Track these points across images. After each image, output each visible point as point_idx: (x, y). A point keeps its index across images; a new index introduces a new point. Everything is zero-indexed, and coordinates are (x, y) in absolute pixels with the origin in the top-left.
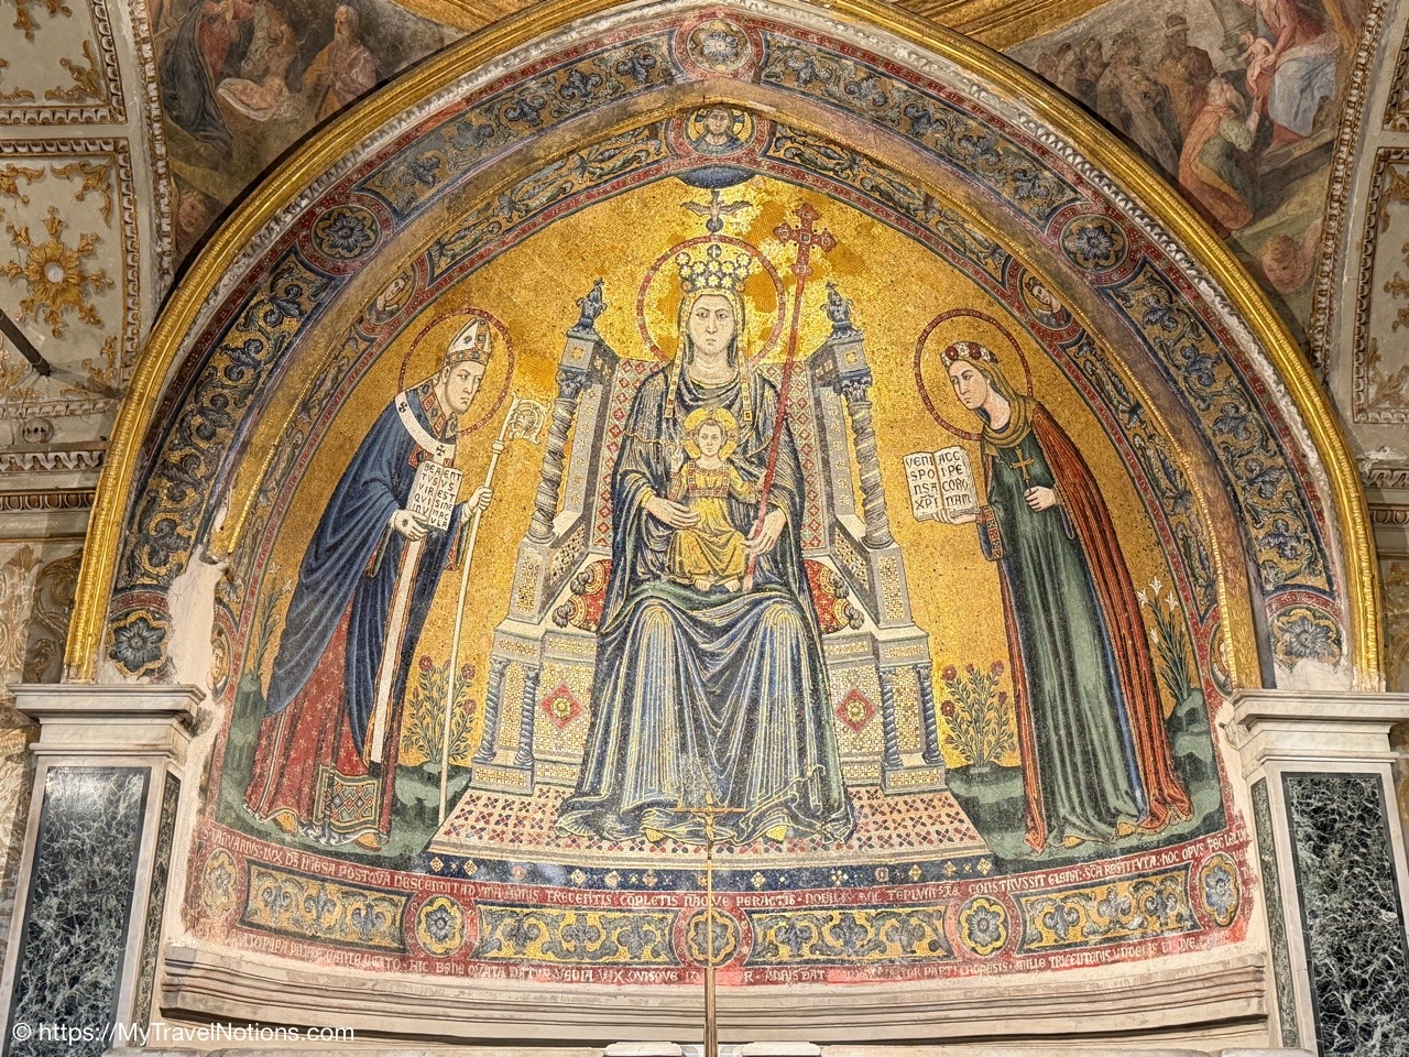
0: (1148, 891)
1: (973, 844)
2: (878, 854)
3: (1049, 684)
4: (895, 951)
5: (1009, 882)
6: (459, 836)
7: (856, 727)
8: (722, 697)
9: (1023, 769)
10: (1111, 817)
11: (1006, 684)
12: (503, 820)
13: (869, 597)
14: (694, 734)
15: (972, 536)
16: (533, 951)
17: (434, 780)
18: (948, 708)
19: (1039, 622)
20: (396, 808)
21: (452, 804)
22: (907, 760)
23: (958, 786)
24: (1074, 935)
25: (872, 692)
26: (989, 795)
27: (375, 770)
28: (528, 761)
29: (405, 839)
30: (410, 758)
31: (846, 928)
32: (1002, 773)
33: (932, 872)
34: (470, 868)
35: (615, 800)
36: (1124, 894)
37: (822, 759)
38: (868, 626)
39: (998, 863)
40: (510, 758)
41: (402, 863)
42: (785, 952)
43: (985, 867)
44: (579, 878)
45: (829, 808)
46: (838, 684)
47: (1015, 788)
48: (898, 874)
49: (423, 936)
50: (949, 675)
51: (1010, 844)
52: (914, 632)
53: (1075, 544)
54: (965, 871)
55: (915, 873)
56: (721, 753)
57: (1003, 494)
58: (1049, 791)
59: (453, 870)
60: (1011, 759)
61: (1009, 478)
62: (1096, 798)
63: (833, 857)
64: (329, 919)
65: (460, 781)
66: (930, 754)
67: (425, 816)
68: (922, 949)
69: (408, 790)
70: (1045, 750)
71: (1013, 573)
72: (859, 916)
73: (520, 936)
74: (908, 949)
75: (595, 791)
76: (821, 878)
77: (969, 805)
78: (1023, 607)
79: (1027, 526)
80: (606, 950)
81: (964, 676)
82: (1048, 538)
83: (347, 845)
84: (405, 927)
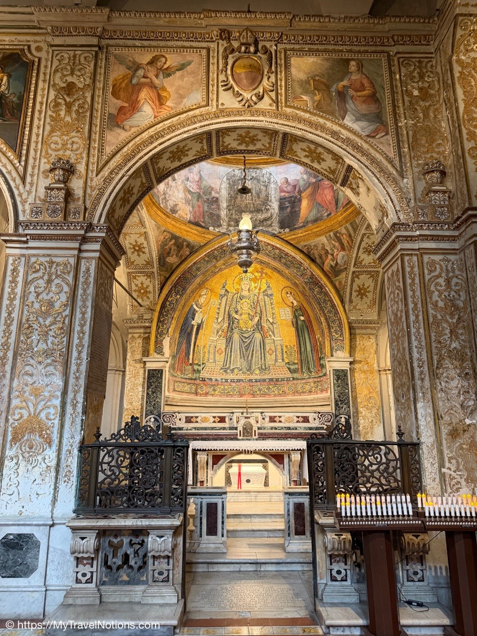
0: (316, 384)
1: (289, 375)
2: (274, 376)
3: (302, 349)
4: (276, 392)
5: (295, 382)
6: (204, 374)
7: (271, 355)
8: (248, 349)
9: (298, 363)
10: (311, 372)
11: (296, 349)
12: (211, 371)
13: (273, 332)
14: (243, 356)
15: (291, 323)
16: (216, 392)
17: (200, 365)
18: (286, 352)
19: (301, 339)
20: (194, 370)
21: (203, 369)
22: (279, 361)
23: (287, 365)
24: (305, 390)
25: (273, 349)
26: (292, 367)
27: (191, 364)
28: (215, 361)
29: (196, 375)
30: (196, 362)
31: (269, 389)
32: (294, 364)
33: (283, 380)
34: (206, 379)
35: (229, 367)
36: (312, 384)
37: (265, 360)
38: (273, 337)
39: (293, 379)
40: (212, 361)
41: (195, 379)
42: (258, 392)
43: (291, 379)
44: (224, 380)
45: (266, 369)
46: (267, 347)
47: (296, 366)
48: (277, 380)
49: (199, 391)
50: (286, 346)
51: (295, 375)
52: (281, 339)
53: (307, 327)
54: (288, 380)
55: (280, 380)
56: (247, 359)
57: (296, 317)
58: (302, 367)
59: (203, 380)
60: (296, 361)
61: (297, 314)
62: (309, 369)
63: (266, 377)
64: (185, 389)
65: (204, 365)
66: (283, 360)
67: (199, 371)
68: (281, 392)
69: (196, 367)
70: (301, 360)
71: (297, 330)
72: (271, 387)
73: (214, 390)
74: (278, 392)
75: (226, 365)
76: (264, 380)
77: (289, 369)
78: (299, 336)
79: (299, 322)
80: (228, 392)
81: (289, 347)
82: (303, 325)
83: (187, 377)
84: (196, 390)
